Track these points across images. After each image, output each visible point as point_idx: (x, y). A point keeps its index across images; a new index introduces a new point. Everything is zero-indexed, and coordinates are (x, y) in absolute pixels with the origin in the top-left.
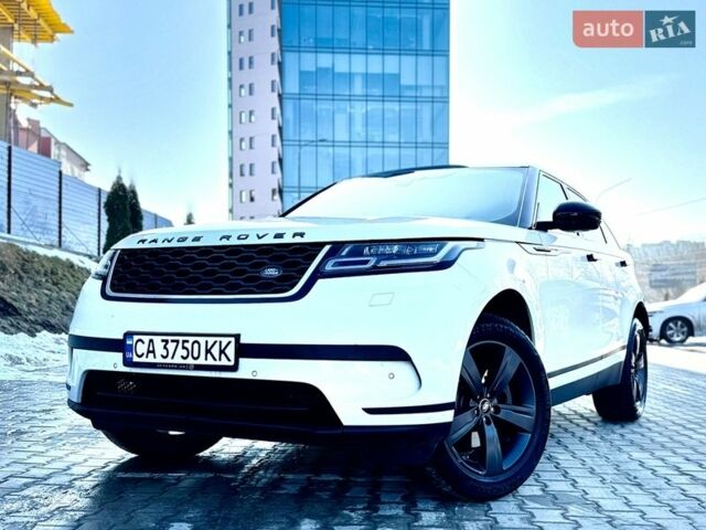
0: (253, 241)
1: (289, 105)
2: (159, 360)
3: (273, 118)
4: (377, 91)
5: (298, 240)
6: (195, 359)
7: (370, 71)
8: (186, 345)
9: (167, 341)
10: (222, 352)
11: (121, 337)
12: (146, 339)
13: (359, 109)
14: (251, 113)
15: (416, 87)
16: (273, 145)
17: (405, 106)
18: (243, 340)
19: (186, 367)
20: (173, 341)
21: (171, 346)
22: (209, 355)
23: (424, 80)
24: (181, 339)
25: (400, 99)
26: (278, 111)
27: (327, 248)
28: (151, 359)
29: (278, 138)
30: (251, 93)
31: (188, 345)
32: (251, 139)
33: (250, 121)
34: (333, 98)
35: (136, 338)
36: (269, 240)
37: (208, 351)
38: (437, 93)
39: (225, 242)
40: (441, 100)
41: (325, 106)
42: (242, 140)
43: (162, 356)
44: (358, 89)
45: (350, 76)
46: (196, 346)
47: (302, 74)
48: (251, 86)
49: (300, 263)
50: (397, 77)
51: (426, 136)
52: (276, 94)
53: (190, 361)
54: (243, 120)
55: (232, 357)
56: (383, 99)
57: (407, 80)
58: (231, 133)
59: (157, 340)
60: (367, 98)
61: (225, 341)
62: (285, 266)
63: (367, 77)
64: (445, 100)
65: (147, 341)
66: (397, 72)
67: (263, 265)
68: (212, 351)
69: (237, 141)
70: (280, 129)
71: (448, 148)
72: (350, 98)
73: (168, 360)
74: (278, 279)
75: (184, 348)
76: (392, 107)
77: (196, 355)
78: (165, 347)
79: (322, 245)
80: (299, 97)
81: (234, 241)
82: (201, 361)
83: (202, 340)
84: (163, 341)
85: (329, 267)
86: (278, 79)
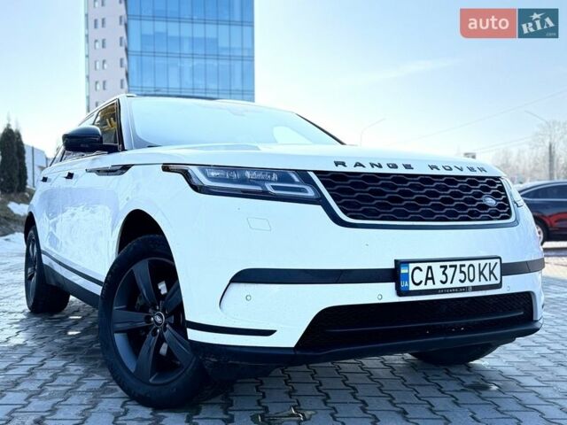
1: (133, 59)
2: (439, 285)
3: (121, 66)
4: (200, 51)
6: (471, 281)
7: (195, 36)
8: (463, 269)
9: (445, 267)
10: (491, 272)
11: (392, 266)
12: (424, 266)
13: (187, 64)
14: (104, 62)
15: (230, 49)
16: (122, 87)
17: (221, 63)
19: (465, 289)
20: (451, 266)
21: (450, 271)
22: (482, 276)
23: (236, 44)
24: (458, 263)
25: (218, 57)
26: (125, 62)
28: (430, 286)
29: (125, 82)
30: (103, 46)
31: (464, 269)
32: (104, 83)
33: (103, 67)
34: (167, 55)
35: (412, 266)
37: (481, 273)
38: (246, 54)
40: (249, 59)
41: (161, 61)
42: (97, 83)
43: (442, 282)
44: (186, 49)
45: (180, 39)
46: (471, 268)
47: (142, 36)
48: (103, 41)
50: (216, 41)
51: (237, 85)
52: (123, 48)
53: (467, 283)
54: (98, 67)
55: (498, 276)
56: (205, 57)
57: (223, 43)
58: (88, 77)
59: (436, 267)
60: (193, 56)
61: (493, 263)
63: (192, 39)
64: (251, 59)
65: (425, 270)
66: (215, 36)
68: (484, 272)
69: (92, 84)
70: (127, 75)
71: (253, 95)
72: (180, 56)
73: (448, 285)
75: (461, 272)
76: (212, 63)
77: (471, 278)
78: (444, 273)
80: (141, 54)
82: (476, 283)
83: (475, 263)
84: (441, 267)
86: (125, 37)
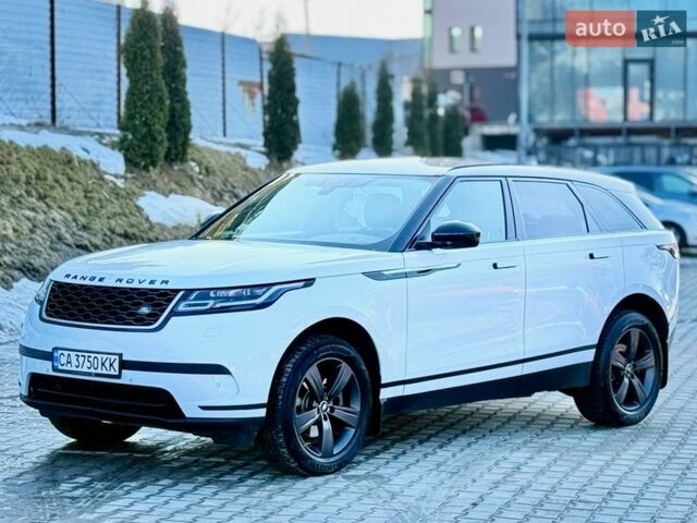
0: (135, 285)
2: (74, 369)
5: (164, 286)
6: (95, 369)
8: (89, 359)
9: (79, 356)
10: (111, 365)
11: (50, 350)
12: (66, 353)
18: (124, 358)
19: (90, 374)
20: (82, 356)
21: (81, 359)
22: (103, 367)
24: (87, 354)
27: (181, 293)
28: (68, 368)
31: (91, 359)
35: (60, 352)
36: (146, 285)
37: (103, 364)
39: (118, 285)
43: (76, 366)
46: (96, 359)
49: (162, 305)
53: (92, 370)
55: (117, 369)
59: (72, 354)
61: (113, 357)
62: (154, 305)
65: (66, 355)
67: (139, 305)
68: (105, 364)
73: (79, 369)
74: (148, 315)
75: (88, 361)
77: (96, 366)
78: (77, 360)
79: (178, 291)
81: (124, 285)
82: (99, 371)
83: (99, 356)
84: (76, 355)
85: (181, 308)
